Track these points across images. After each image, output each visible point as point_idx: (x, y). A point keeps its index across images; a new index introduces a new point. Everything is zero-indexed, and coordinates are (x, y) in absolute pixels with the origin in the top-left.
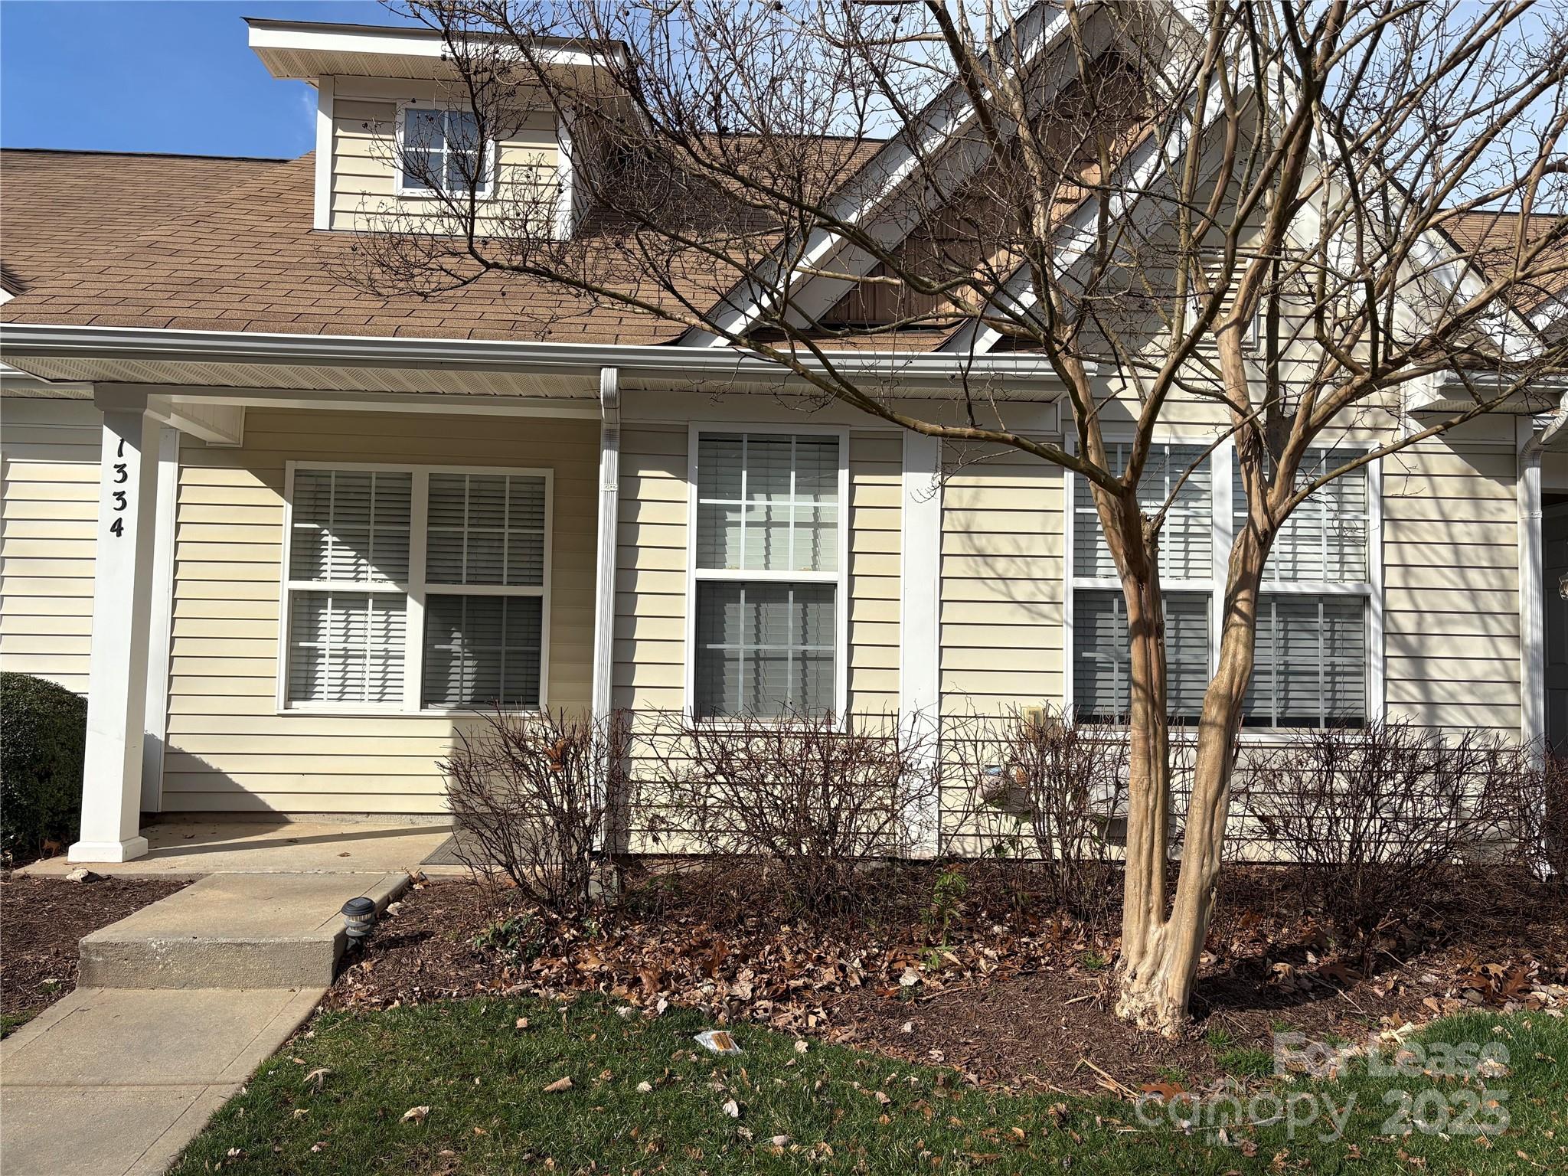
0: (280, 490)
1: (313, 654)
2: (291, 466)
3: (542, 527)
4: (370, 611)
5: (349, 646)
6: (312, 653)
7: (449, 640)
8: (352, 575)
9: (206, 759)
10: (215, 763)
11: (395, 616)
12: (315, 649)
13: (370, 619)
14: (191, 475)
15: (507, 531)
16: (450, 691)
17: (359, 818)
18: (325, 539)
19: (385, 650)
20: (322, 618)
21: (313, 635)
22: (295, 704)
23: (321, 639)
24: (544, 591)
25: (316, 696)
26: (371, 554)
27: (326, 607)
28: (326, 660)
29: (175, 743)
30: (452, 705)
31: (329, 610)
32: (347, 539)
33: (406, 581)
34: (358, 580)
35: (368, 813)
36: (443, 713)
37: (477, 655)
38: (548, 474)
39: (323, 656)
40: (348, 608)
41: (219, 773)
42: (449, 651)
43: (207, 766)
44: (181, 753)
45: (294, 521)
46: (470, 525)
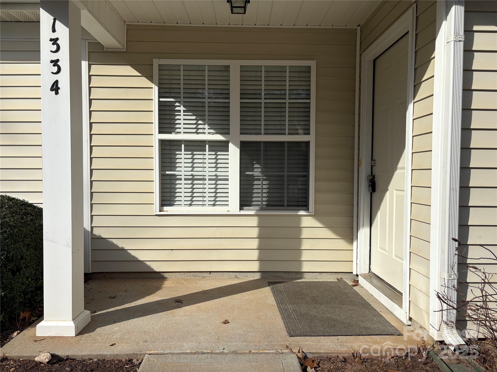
0: (150, 78)
1: (174, 178)
2: (156, 62)
3: (309, 99)
4: (207, 152)
5: (195, 173)
6: (172, 178)
7: (252, 169)
8: (194, 131)
9: (115, 241)
10: (120, 244)
11: (221, 155)
12: (174, 175)
13: (207, 157)
14: (96, 69)
15: (287, 101)
16: (254, 199)
17: (205, 275)
18: (177, 108)
19: (216, 175)
20: (178, 156)
21: (173, 167)
22: (165, 208)
23: (178, 169)
24: (311, 138)
25: (176, 203)
26: (207, 118)
27: (181, 150)
28: (183, 182)
29: (97, 232)
30: (257, 208)
31: (183, 152)
32: (189, 109)
33: (229, 134)
34: (198, 133)
35: (210, 272)
36: (252, 213)
37: (268, 178)
38: (312, 64)
39: (181, 179)
40: (193, 151)
41: (123, 249)
42: (252, 176)
43: (116, 245)
44: (100, 238)
45: (160, 97)
46: (265, 99)
